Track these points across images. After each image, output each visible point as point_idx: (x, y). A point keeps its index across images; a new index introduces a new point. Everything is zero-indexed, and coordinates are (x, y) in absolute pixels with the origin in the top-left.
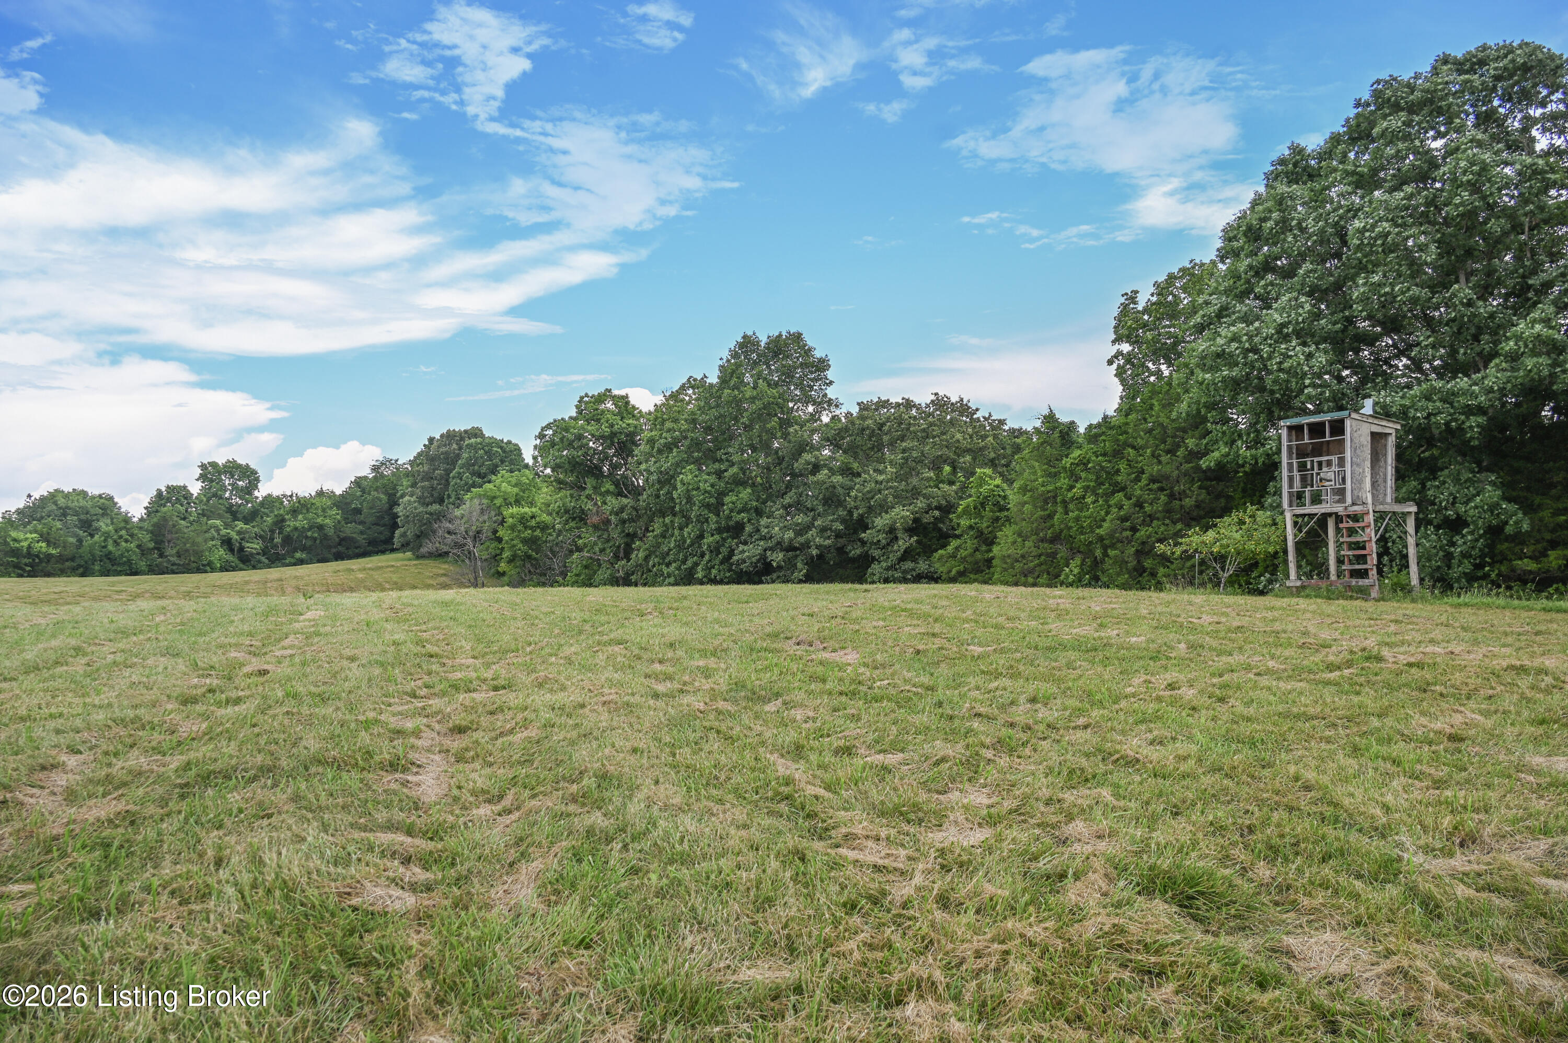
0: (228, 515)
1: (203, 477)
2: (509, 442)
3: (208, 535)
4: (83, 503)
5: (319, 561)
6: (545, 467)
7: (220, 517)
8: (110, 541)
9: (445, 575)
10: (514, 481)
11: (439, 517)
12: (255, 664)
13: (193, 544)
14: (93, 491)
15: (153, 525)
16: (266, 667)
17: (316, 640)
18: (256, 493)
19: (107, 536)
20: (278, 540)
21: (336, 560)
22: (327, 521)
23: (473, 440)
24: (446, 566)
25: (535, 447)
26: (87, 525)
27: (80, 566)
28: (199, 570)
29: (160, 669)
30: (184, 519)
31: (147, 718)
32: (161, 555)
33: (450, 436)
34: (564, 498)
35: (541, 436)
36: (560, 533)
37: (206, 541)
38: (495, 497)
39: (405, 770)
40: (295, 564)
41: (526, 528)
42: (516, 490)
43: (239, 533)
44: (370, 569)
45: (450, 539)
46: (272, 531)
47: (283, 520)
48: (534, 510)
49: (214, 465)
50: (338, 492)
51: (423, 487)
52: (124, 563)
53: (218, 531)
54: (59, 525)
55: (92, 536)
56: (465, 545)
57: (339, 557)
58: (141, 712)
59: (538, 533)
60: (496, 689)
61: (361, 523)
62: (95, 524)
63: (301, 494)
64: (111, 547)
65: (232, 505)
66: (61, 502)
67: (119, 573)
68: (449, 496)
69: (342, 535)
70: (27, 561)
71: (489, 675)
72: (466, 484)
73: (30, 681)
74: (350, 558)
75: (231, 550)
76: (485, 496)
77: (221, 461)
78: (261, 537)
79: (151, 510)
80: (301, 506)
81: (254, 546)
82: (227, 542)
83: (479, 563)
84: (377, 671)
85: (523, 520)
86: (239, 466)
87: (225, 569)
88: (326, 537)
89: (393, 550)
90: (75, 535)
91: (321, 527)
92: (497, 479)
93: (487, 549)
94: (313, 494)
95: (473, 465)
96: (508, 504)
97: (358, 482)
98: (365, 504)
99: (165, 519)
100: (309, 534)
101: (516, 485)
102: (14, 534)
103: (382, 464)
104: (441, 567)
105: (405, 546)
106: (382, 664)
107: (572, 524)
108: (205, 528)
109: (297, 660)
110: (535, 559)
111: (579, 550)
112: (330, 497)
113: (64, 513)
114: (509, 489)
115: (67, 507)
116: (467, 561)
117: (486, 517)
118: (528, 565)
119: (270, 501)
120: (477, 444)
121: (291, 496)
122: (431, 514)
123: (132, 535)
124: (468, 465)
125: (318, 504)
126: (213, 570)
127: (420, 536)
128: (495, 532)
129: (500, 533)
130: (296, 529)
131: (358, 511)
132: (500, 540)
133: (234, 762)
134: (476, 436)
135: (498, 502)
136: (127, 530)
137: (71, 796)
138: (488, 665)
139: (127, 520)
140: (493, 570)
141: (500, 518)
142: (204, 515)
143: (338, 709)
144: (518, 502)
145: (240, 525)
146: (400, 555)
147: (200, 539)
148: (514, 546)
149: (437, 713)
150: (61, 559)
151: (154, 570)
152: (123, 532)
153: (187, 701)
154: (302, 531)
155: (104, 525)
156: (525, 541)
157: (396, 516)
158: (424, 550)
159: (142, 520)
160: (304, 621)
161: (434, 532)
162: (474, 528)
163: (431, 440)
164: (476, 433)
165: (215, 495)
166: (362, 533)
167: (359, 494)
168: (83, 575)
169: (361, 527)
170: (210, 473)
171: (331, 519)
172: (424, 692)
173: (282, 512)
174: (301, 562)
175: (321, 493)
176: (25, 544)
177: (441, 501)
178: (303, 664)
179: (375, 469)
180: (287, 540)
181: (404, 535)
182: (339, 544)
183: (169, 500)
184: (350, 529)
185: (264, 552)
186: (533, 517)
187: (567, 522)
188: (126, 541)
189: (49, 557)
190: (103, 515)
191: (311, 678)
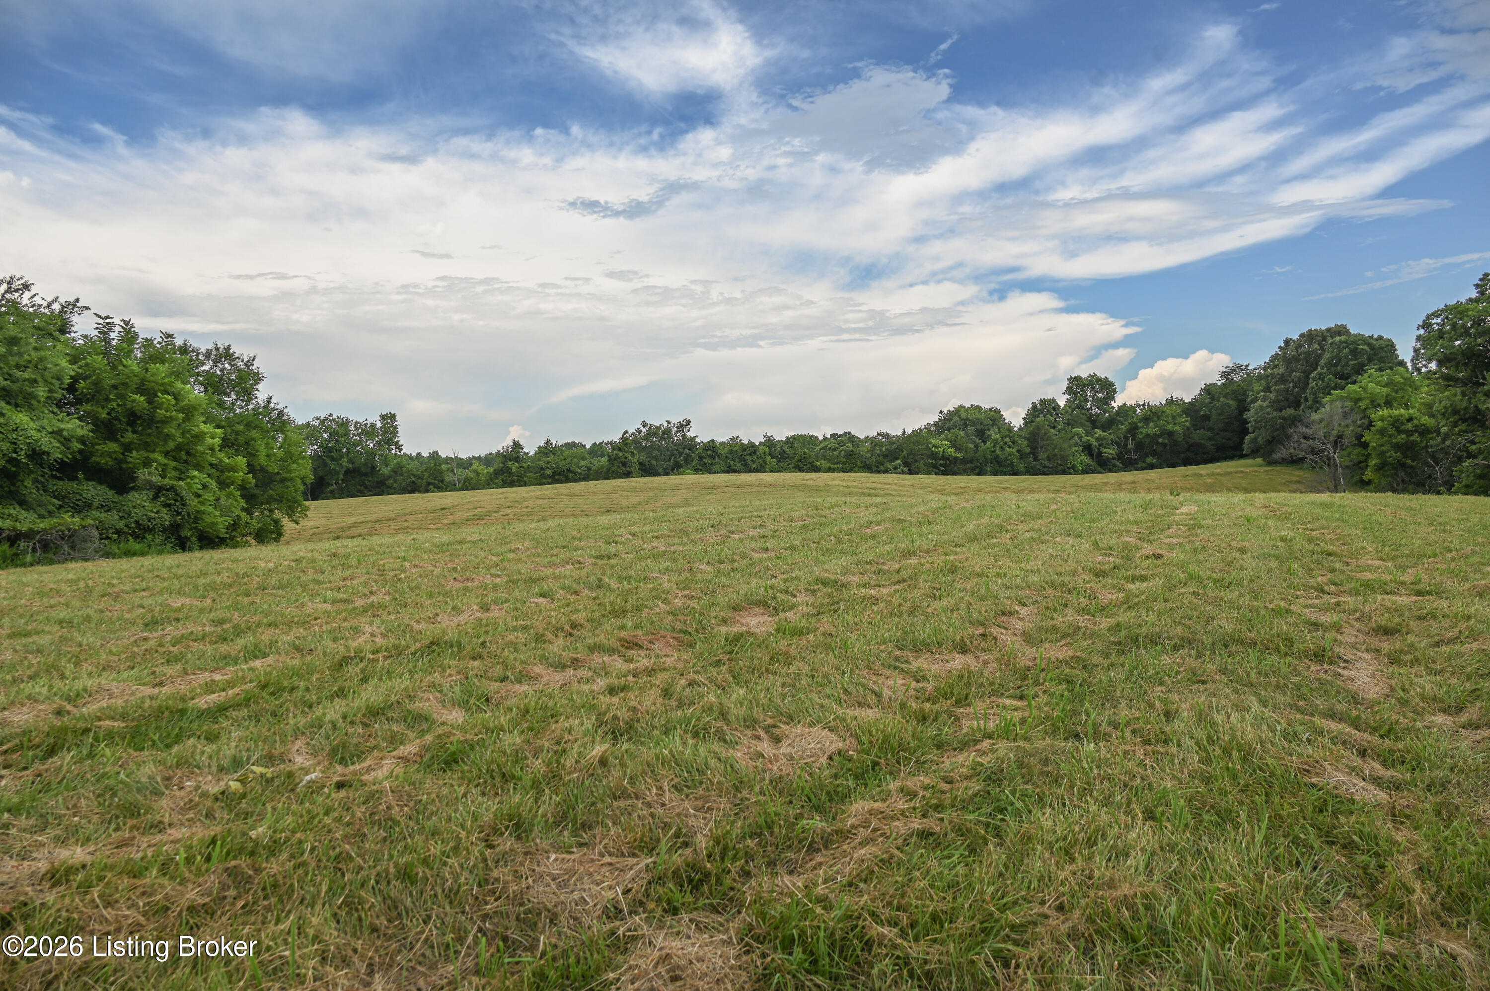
0: (1088, 424)
1: (1069, 390)
2: (1380, 338)
3: (1072, 442)
4: (978, 416)
5: (1168, 466)
6: (1430, 360)
7: (1082, 425)
8: (998, 447)
9: (1299, 482)
10: (1384, 379)
11: (1294, 421)
12: (1148, 549)
13: (1061, 449)
14: (986, 406)
15: (1030, 433)
16: (1159, 551)
17: (1199, 531)
18: (1113, 403)
19: (995, 442)
20: (1131, 446)
21: (1185, 465)
22: (1177, 428)
23: (1338, 338)
24: (1301, 473)
25: (1419, 338)
26: (982, 434)
27: (977, 467)
28: (1064, 473)
29: (1069, 546)
30: (1054, 428)
31: (1072, 584)
32: (1035, 459)
33: (1310, 336)
34: (1454, 395)
35: (1426, 325)
36: (1446, 437)
37: (1070, 447)
38: (1360, 399)
39: (1331, 662)
40: (1146, 469)
41: (1399, 432)
42: (1386, 390)
43: (1098, 439)
44: (1218, 474)
45: (1305, 444)
46: (1126, 438)
47: (1136, 428)
48: (1411, 411)
49: (1078, 378)
50: (1187, 400)
51: (1277, 391)
52: (1008, 466)
53: (1080, 438)
54: (962, 433)
55: (985, 443)
56: (1323, 450)
57: (1187, 462)
58: (1066, 579)
59: (1416, 437)
60: (1419, 593)
61: (1209, 429)
62: (987, 433)
63: (1152, 403)
64: (998, 452)
65: (1092, 415)
66: (964, 415)
67: (1004, 474)
68: (1306, 399)
69: (1191, 441)
70: (942, 462)
71: (1407, 577)
72: (1328, 386)
73: (975, 547)
74: (1198, 463)
75: (1091, 455)
76: (1348, 398)
77: (1084, 375)
78: (1116, 443)
79: (1028, 421)
80: (1152, 414)
81: (1110, 452)
82: (1088, 448)
83: (1340, 470)
84: (1273, 564)
85: (1397, 424)
86: (1099, 380)
87: (1084, 472)
88: (1175, 443)
89: (1242, 456)
90: (973, 442)
91: (1171, 434)
92: (1363, 379)
93: (1349, 454)
94: (1163, 402)
95: (1336, 365)
96: (1375, 405)
97: (1208, 390)
98: (1214, 411)
99: (1038, 428)
100: (1160, 440)
101: (1387, 385)
102: (934, 441)
103: (1232, 370)
104: (1295, 473)
105: (1254, 453)
106: (1277, 558)
107: (1463, 427)
108: (1069, 435)
109: (1188, 547)
110: (1411, 467)
111: (1471, 455)
112: (1179, 405)
113: (965, 423)
114: (1378, 389)
115: (967, 419)
116: (1326, 468)
117: (1350, 421)
118: (1402, 474)
119: (1125, 410)
120: (1341, 342)
121: (1144, 405)
122: (1284, 419)
123: (1013, 442)
124: (1330, 364)
125: (1168, 412)
126: (1076, 472)
127: (1274, 442)
128: (1359, 437)
129: (1367, 437)
130: (1148, 435)
131: (1207, 418)
132: (1365, 445)
133: (1157, 629)
134: (1339, 334)
135: (1363, 404)
136: (1010, 437)
137: (1028, 639)
138: (1402, 568)
139: (1010, 429)
140: (1356, 478)
141: (1366, 422)
142: (1069, 424)
143: (1241, 595)
144: (1388, 404)
145: (1099, 432)
146: (1250, 461)
147: (1065, 446)
148: (1384, 453)
149: (1355, 611)
150: (964, 461)
151: (1031, 471)
152: (1007, 440)
153: (1100, 574)
154: (1153, 438)
155: (994, 434)
156: (1397, 447)
157: (1246, 422)
158: (1277, 456)
159: (1020, 429)
160: (1181, 514)
161: (1288, 437)
162: (1335, 432)
163: (1287, 342)
164: (1341, 330)
165: (1078, 407)
166: (1210, 439)
167: (1208, 401)
168: (979, 474)
169: (1209, 433)
170: (1076, 385)
171: (1180, 426)
172: (1333, 588)
173: (1135, 420)
174: (1152, 467)
175: (1171, 402)
176: (941, 449)
177: (1297, 404)
178: (1195, 550)
179: (1224, 375)
180: (1139, 446)
181: (1254, 440)
182: (1188, 450)
183: (1041, 412)
184: (1198, 436)
185: (1119, 457)
186: (1410, 419)
187: (1455, 425)
188: (1009, 447)
189: (956, 459)
190: (993, 425)
191: (1207, 565)
